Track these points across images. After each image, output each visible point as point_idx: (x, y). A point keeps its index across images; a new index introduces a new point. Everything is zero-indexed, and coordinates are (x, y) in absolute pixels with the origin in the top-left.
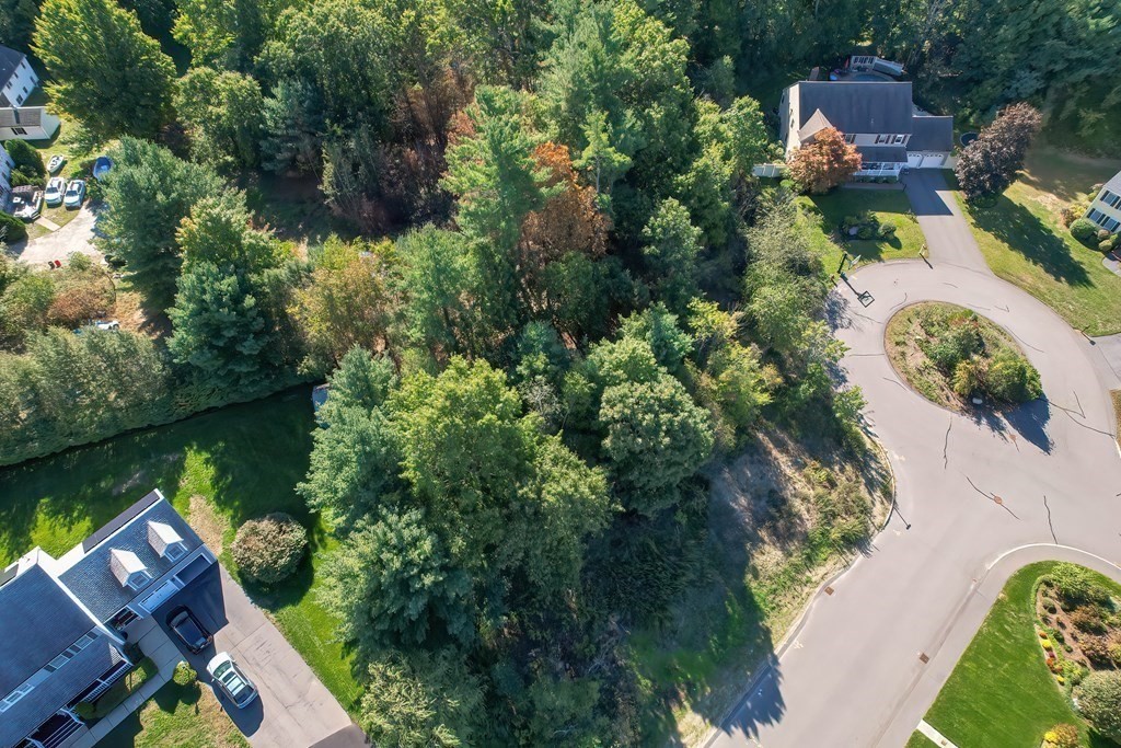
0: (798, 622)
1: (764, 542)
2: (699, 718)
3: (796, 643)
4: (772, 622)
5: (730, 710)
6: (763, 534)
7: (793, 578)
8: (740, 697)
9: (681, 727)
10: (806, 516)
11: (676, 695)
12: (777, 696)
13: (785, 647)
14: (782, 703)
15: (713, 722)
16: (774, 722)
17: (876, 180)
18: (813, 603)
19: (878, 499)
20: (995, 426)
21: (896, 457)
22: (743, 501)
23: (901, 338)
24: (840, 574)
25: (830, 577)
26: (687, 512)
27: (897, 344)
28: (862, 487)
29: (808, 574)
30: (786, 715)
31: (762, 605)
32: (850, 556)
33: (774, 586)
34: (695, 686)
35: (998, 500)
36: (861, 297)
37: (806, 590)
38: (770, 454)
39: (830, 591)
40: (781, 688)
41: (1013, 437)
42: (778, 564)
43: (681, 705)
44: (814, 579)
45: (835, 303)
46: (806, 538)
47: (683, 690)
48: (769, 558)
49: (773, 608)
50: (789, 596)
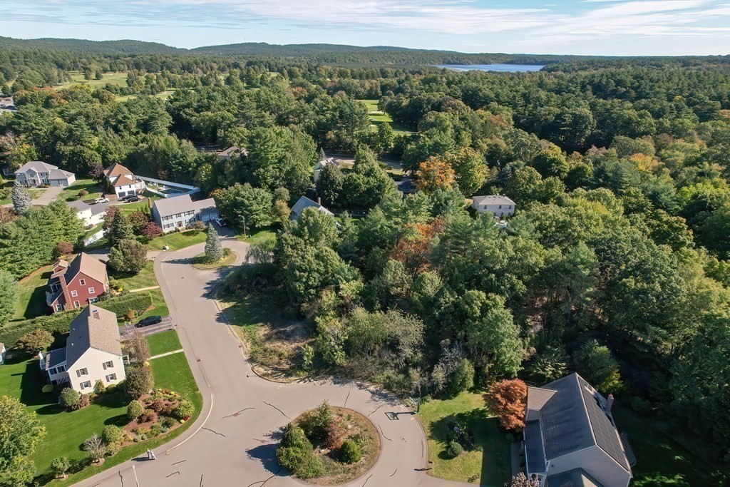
0: (236, 335)
6: (273, 332)
15: (226, 309)
18: (240, 341)
19: (266, 371)
20: (276, 435)
21: (281, 386)
24: (244, 351)
25: (245, 347)
27: (350, 415)
30: (215, 322)
32: (249, 355)
35: (236, 415)
36: (395, 415)
39: (241, 346)
41: (263, 441)
42: (259, 334)
45: (392, 399)
48: (262, 331)
49: (246, 329)
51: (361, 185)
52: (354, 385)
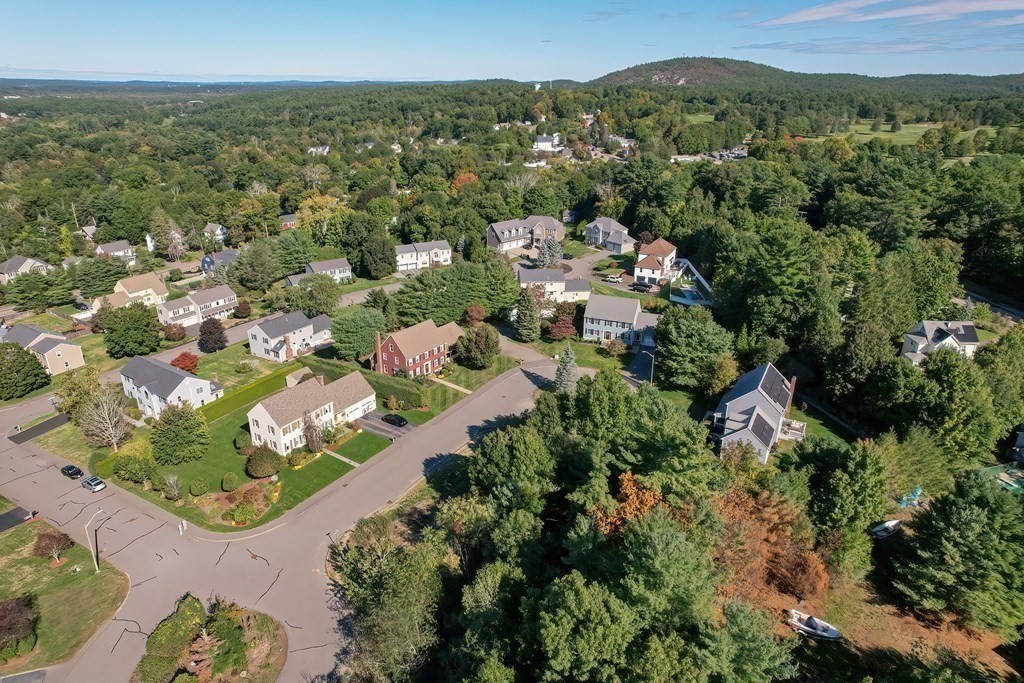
4: (425, 486)
5: (448, 459)
7: (410, 502)
8: (444, 463)
10: (398, 524)
12: (426, 465)
13: (419, 480)
16: (428, 459)
18: (400, 497)
19: (344, 544)
21: (319, 572)
24: (381, 509)
25: (387, 507)
29: (401, 505)
32: (373, 516)
35: (254, 557)
37: (403, 500)
39: (389, 503)
44: (398, 504)
50: (413, 496)
51: (898, 389)
52: (344, 644)
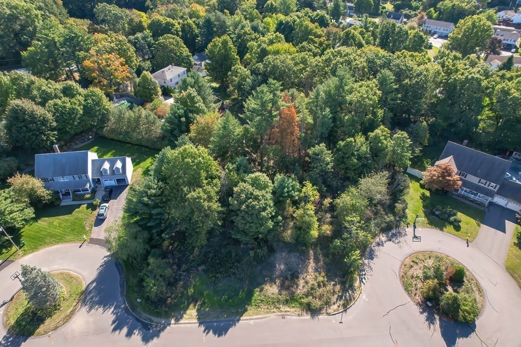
0: (260, 316)
1: (275, 283)
2: (196, 314)
3: (251, 322)
4: (251, 310)
5: (208, 320)
6: (278, 282)
7: (274, 303)
8: (215, 320)
9: (188, 312)
10: (301, 287)
11: (197, 302)
12: (226, 330)
13: (247, 320)
14: (225, 334)
15: (199, 319)
16: (217, 336)
17: (473, 201)
18: (272, 316)
19: (338, 304)
20: (430, 320)
21: (364, 297)
22: (282, 267)
23: (417, 261)
24: (294, 316)
25: (288, 313)
26: (255, 253)
27: (413, 261)
28: (336, 296)
29: (281, 306)
30: (223, 338)
31: (253, 301)
32: (305, 313)
33: (264, 300)
34: (205, 305)
36: (415, 237)
37: (275, 310)
38: (309, 260)
39: (283, 318)
40: (230, 329)
41: (435, 330)
42: (273, 294)
43: (195, 305)
44: (281, 309)
45: (399, 233)
46: (292, 294)
47: (200, 302)
48: (272, 290)
49: (256, 305)
50: (266, 307)
51: (74, 109)
52: (377, 248)
